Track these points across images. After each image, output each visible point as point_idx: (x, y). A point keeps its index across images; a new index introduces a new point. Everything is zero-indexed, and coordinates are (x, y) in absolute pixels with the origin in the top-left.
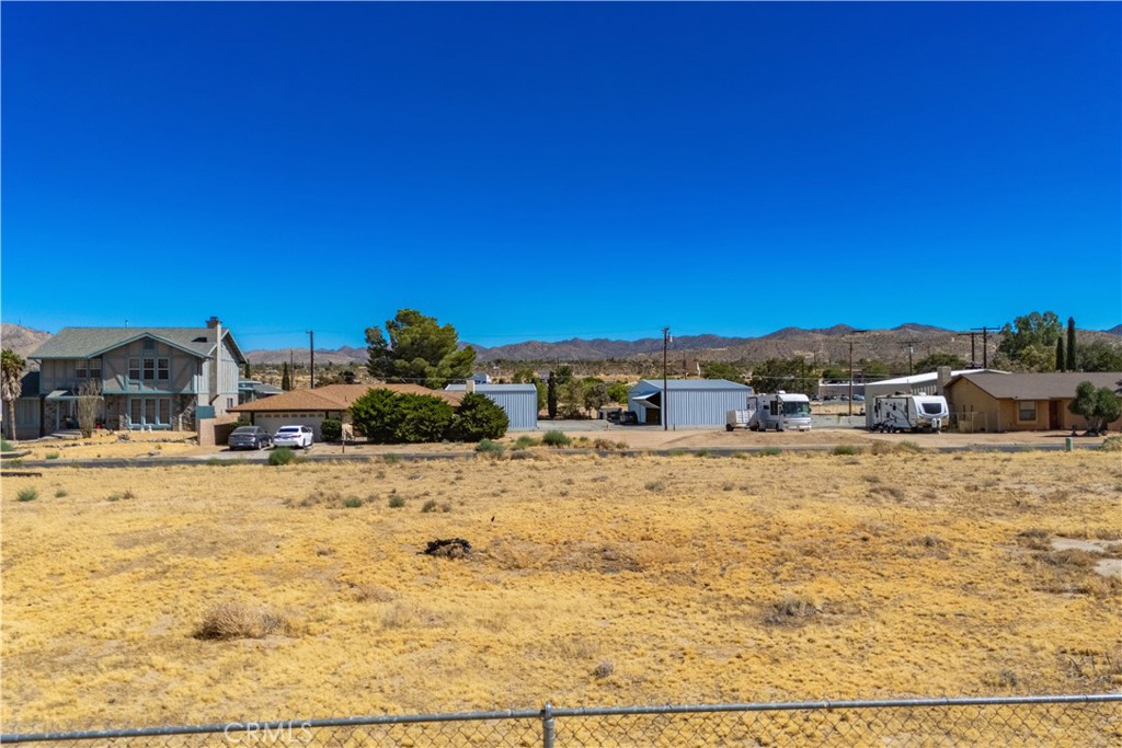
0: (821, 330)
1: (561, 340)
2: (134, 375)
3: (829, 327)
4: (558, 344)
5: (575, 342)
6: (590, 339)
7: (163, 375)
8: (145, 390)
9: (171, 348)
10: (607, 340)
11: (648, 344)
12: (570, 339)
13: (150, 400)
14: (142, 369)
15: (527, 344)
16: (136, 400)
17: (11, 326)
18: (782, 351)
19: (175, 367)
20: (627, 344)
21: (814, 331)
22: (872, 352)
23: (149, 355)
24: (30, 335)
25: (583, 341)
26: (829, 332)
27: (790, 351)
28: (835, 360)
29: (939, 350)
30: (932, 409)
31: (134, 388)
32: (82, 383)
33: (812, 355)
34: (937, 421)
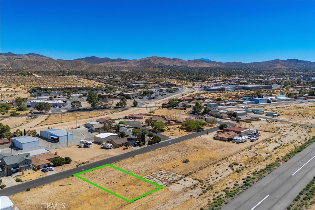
7: (27, 163)
8: (25, 166)
14: (24, 163)
26: (6, 55)
28: (13, 67)
29: (44, 65)
30: (111, 146)
31: (24, 166)
32: (14, 167)
33: (5, 65)
34: (112, 148)
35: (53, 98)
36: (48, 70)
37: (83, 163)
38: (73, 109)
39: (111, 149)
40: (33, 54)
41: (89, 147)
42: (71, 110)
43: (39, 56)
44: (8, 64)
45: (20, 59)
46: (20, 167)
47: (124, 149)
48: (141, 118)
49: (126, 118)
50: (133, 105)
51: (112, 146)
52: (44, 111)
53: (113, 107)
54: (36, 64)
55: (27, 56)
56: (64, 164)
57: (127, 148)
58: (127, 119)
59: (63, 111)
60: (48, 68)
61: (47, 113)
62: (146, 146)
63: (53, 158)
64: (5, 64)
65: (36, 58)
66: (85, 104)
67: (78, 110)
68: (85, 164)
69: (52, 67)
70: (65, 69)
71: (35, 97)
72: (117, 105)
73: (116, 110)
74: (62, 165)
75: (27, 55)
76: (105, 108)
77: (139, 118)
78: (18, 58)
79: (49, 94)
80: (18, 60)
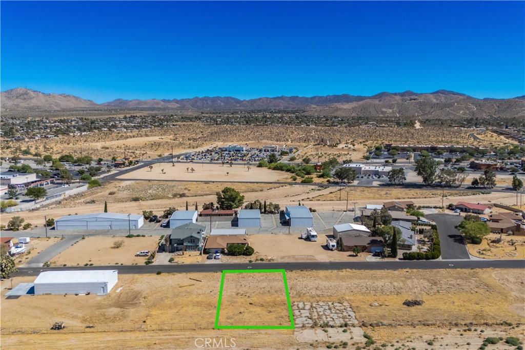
0: (399, 94)
1: (276, 96)
2: (189, 242)
3: (403, 92)
4: (274, 98)
5: (282, 98)
6: (290, 96)
7: (194, 242)
8: (191, 245)
9: (195, 237)
10: (297, 97)
11: (317, 99)
12: (280, 96)
13: (191, 246)
14: (190, 241)
15: (260, 99)
16: (189, 246)
17: (23, 89)
18: (377, 109)
19: (196, 241)
20: (307, 99)
21: (395, 94)
22: (418, 109)
23: (192, 238)
24: (32, 93)
25: (286, 97)
26: (402, 95)
27: (381, 109)
28: (401, 113)
29: (448, 109)
30: (333, 246)
31: (189, 244)
32: (179, 242)
33: (391, 111)
34: (334, 249)
35: (390, 163)
36: (452, 117)
37: (262, 260)
38: (390, 183)
39: (332, 250)
40: (443, 92)
41: (310, 241)
42: (388, 184)
43: (453, 94)
44: (395, 109)
45: (413, 101)
46: (185, 244)
47: (350, 256)
48: (480, 211)
49: (450, 207)
50: (512, 187)
51: (336, 247)
52: (346, 180)
53: (466, 187)
54: (437, 107)
55: (432, 96)
56: (241, 255)
57: (357, 255)
58: (452, 209)
59: (375, 183)
60: (453, 114)
61: (349, 184)
62: (397, 260)
63: (238, 244)
64: (390, 109)
65: (446, 98)
66: (412, 177)
67: (399, 185)
68: (264, 262)
69: (461, 112)
70: (484, 114)
71: (367, 160)
72: (475, 182)
73: (470, 191)
74: (236, 255)
75: (432, 94)
76: (448, 186)
77: (477, 211)
78: (411, 99)
79: (392, 156)
80: (411, 102)
